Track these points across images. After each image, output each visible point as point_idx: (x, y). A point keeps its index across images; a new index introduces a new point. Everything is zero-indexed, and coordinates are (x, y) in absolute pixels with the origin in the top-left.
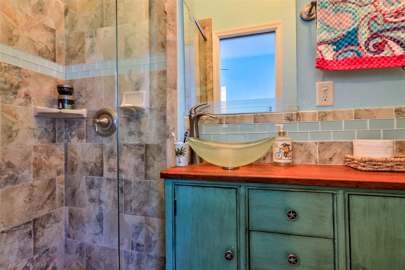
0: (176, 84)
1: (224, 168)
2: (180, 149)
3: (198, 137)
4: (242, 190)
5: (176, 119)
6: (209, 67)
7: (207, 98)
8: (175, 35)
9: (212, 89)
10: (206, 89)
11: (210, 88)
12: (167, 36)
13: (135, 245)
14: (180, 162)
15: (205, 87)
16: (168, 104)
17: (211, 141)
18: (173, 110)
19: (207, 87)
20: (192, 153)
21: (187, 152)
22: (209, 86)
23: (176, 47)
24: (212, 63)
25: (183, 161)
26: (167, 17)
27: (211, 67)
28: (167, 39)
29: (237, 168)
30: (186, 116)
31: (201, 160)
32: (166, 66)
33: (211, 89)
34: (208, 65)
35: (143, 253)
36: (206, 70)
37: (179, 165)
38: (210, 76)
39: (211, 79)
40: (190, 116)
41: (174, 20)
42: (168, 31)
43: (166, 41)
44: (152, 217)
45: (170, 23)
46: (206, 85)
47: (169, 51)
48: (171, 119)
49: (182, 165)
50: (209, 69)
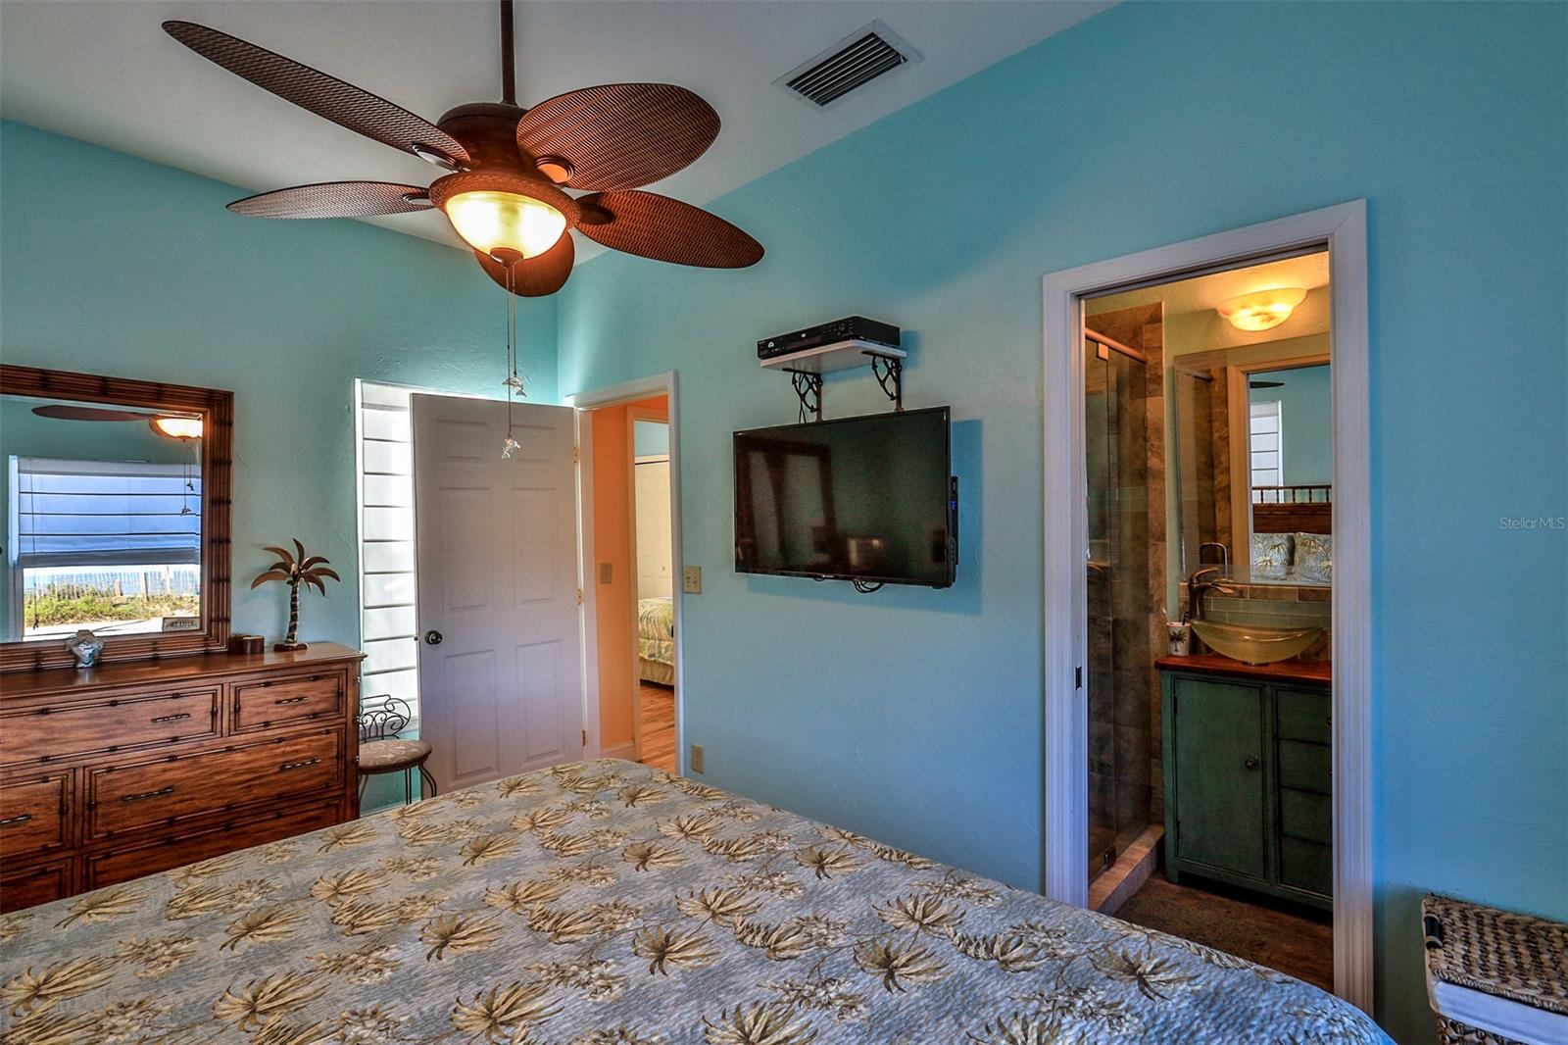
0: (1164, 534)
1: (1245, 663)
2: (1177, 633)
3: (1203, 617)
4: (1268, 690)
5: (1165, 586)
6: (1220, 438)
7: (1214, 506)
8: (1163, 461)
9: (1228, 486)
10: (1213, 486)
11: (1223, 485)
12: (1149, 461)
13: (1096, 764)
14: (1176, 650)
15: (1209, 482)
16: (1150, 562)
17: (1226, 624)
18: (1160, 572)
19: (1216, 482)
20: (1194, 639)
21: (1187, 638)
22: (1220, 480)
23: (1163, 479)
24: (1225, 430)
25: (1181, 649)
26: (1148, 434)
27: (1226, 439)
28: (1149, 465)
29: (1267, 664)
30: (1182, 581)
31: (1209, 650)
32: (1147, 506)
33: (1225, 487)
34: (1216, 435)
35: (1110, 778)
36: (1211, 444)
37: (1175, 653)
38: (1223, 458)
39: (1224, 465)
40: (1190, 587)
41: (1161, 439)
42: (1149, 454)
43: (1146, 470)
44: (1126, 725)
45: (1154, 443)
46: (1212, 478)
47: (1152, 484)
48: (1156, 584)
49: (1179, 654)
50: (1220, 442)
